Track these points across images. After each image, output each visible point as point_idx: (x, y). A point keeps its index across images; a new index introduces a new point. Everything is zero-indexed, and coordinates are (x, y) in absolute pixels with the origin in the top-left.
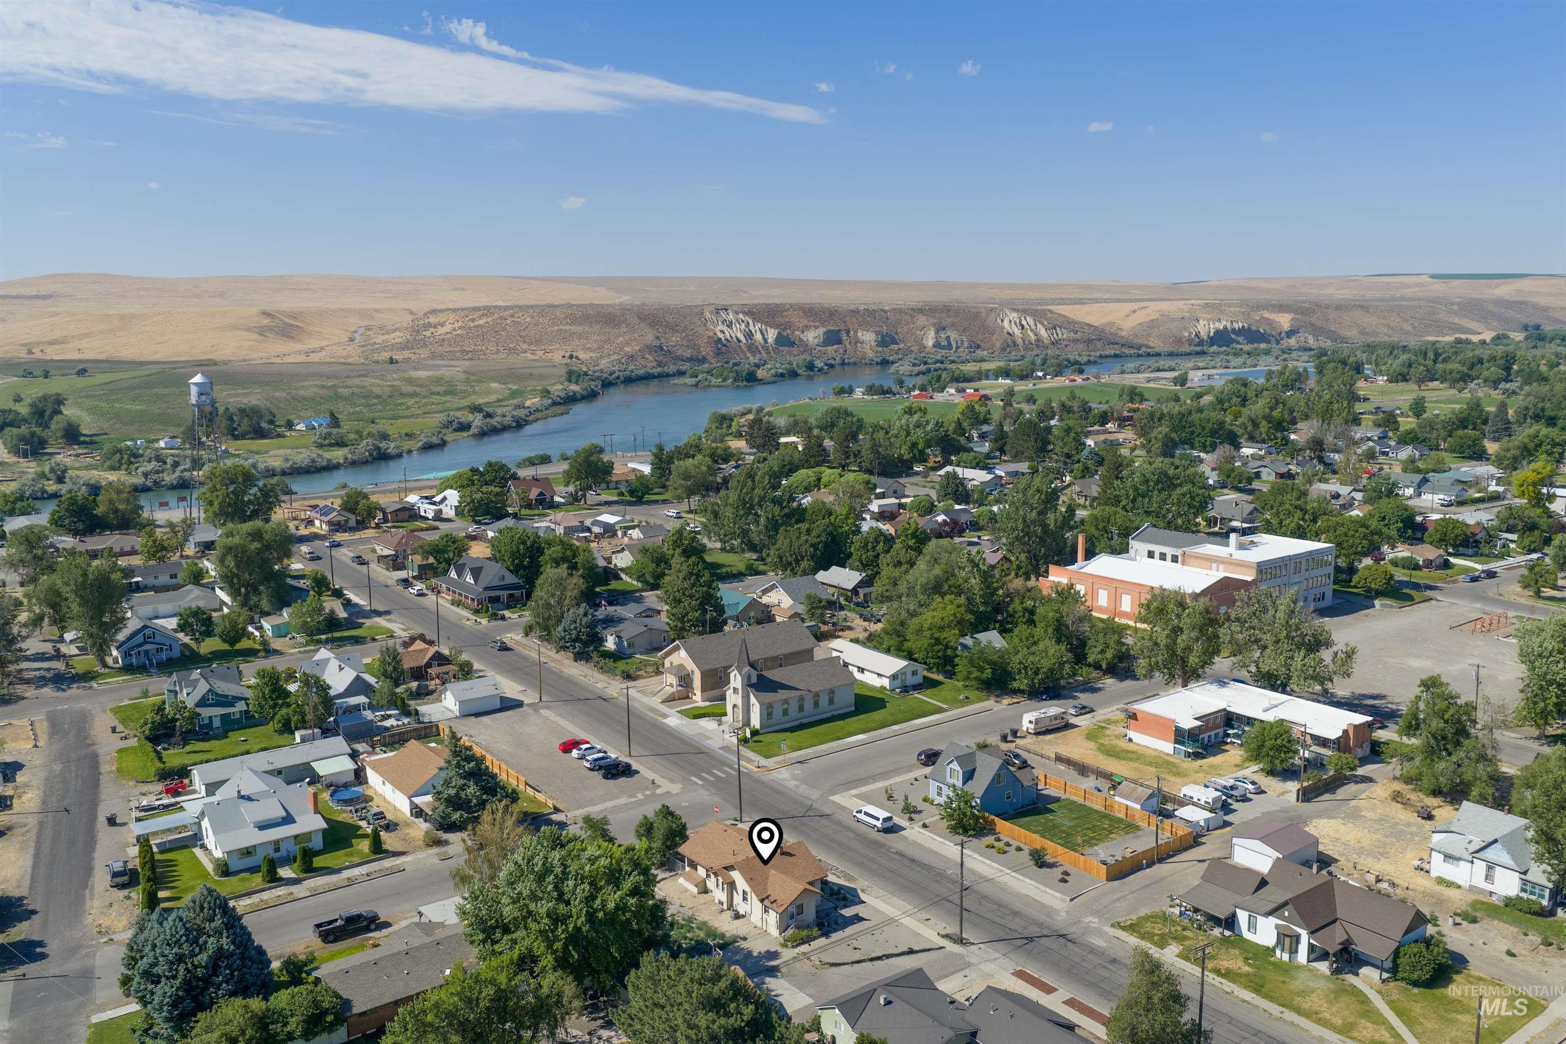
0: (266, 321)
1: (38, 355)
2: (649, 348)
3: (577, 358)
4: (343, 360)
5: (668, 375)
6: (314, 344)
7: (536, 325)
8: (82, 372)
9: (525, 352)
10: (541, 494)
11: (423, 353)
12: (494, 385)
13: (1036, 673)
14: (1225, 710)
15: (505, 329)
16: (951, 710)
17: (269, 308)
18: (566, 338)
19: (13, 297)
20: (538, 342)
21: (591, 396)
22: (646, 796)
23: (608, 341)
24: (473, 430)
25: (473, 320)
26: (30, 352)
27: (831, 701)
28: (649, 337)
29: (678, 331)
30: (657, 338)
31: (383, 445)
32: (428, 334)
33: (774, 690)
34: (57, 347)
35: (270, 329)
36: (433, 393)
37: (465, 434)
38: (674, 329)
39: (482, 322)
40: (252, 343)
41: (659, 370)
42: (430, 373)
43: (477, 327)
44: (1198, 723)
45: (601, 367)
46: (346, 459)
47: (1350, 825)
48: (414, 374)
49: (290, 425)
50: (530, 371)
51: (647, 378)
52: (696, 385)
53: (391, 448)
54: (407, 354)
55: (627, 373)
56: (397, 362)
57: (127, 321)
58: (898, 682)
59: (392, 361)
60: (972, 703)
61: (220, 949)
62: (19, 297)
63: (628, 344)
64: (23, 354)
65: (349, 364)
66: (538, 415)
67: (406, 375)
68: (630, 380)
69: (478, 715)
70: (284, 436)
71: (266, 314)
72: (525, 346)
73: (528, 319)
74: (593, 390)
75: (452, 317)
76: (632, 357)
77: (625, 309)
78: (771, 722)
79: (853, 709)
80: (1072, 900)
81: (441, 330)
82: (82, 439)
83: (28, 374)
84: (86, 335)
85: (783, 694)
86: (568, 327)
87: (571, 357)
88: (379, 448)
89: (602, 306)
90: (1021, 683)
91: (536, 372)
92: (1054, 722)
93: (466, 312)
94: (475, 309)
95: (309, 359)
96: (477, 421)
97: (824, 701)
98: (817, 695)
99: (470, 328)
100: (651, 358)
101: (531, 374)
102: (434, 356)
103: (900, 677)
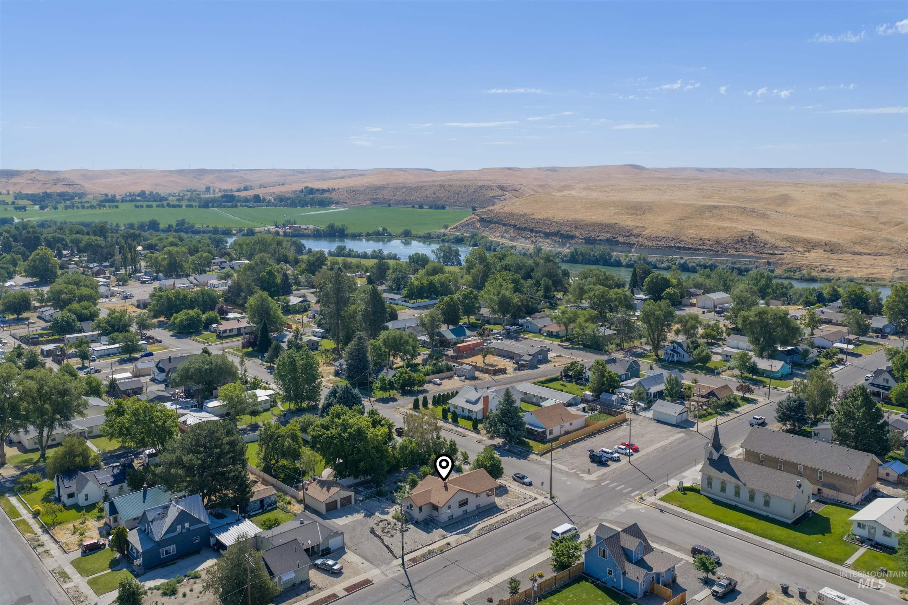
27: (766, 503)
78: (709, 489)
79: (791, 522)
85: (725, 476)
97: (759, 500)
98: (753, 492)
103: (867, 528)
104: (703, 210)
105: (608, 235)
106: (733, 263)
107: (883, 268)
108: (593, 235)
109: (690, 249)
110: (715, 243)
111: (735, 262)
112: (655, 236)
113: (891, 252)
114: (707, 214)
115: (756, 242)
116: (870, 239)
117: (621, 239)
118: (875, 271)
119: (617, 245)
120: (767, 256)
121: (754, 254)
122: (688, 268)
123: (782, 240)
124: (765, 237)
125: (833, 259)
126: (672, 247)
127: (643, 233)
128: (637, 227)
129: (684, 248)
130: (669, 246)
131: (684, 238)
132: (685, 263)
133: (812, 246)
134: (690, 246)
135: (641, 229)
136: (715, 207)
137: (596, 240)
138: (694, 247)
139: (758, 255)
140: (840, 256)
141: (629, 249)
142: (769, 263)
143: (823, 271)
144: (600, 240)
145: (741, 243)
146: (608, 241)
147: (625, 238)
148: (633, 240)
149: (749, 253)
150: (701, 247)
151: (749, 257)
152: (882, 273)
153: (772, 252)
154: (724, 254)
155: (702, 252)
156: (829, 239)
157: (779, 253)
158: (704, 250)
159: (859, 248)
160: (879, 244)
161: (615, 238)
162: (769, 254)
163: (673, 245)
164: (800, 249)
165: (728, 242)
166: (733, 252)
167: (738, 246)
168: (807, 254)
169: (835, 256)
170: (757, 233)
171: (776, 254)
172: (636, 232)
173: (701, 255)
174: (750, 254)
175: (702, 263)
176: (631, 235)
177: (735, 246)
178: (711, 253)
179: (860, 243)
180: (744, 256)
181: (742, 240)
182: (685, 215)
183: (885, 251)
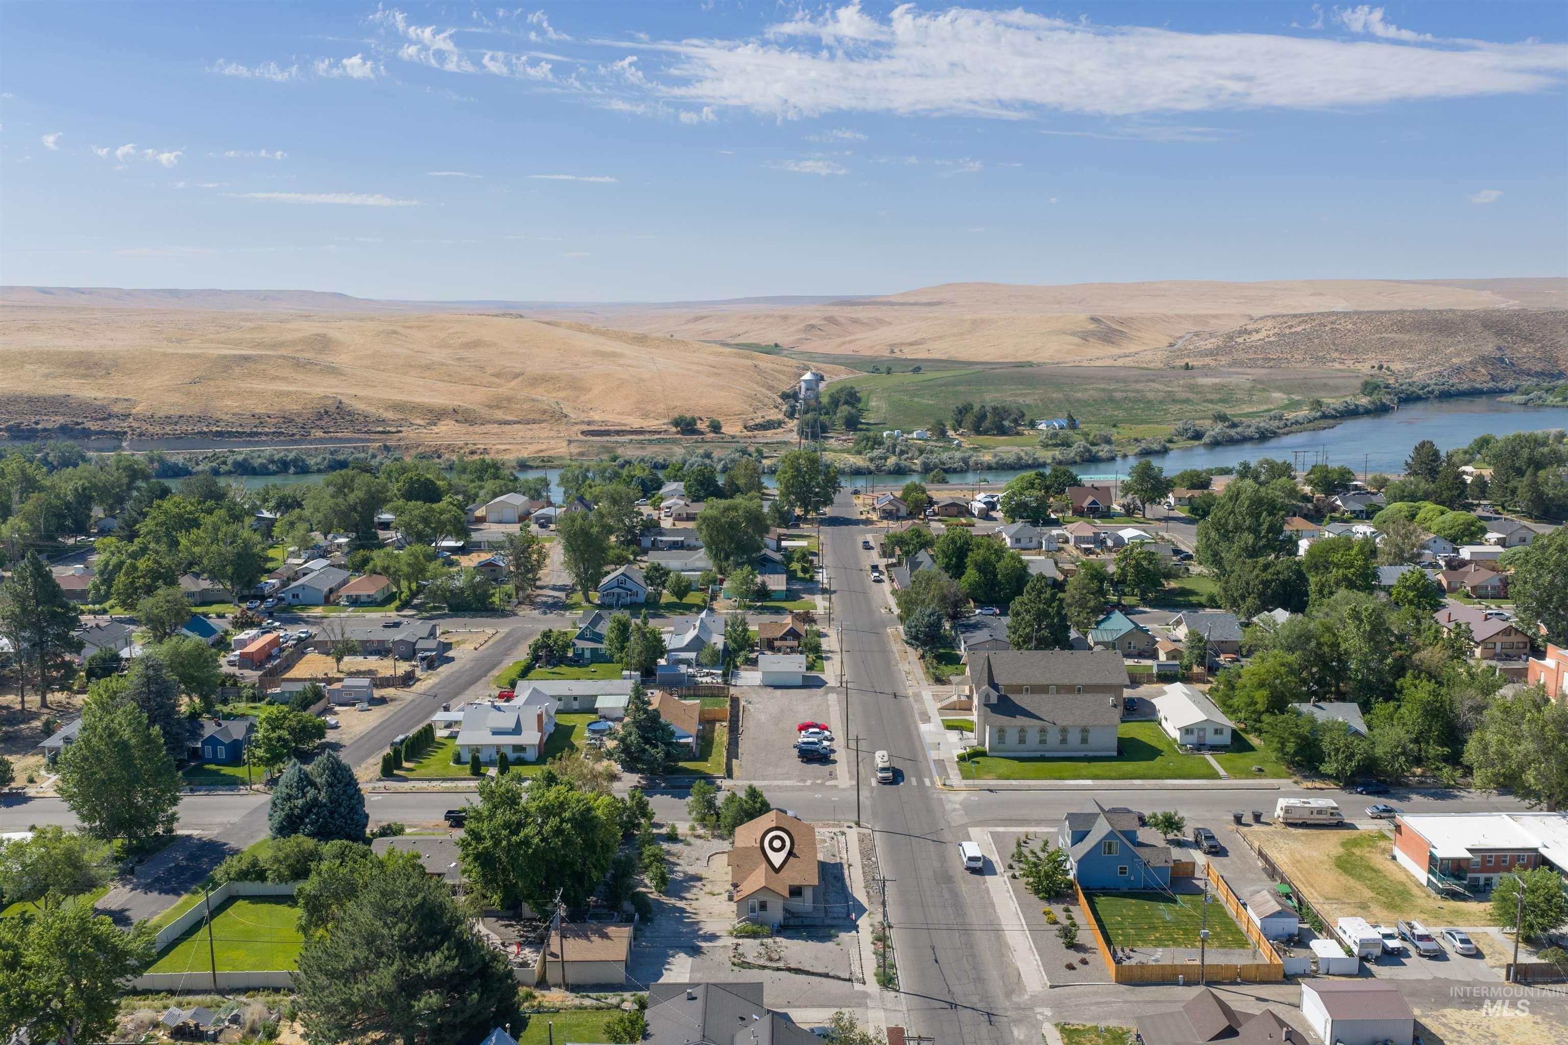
0: (1092, 326)
1: (898, 354)
2: (1485, 360)
3: (1388, 369)
4: (1145, 365)
5: (1502, 392)
6: (1132, 348)
7: (1356, 332)
8: (917, 370)
9: (1334, 360)
10: (1094, 502)
11: (1224, 360)
12: (1277, 395)
13: (1350, 757)
14: (1535, 850)
15: (1319, 337)
16: (1228, 778)
17: (1098, 314)
18: (1385, 346)
19: (911, 304)
20: (1351, 350)
21: (1381, 410)
22: (813, 784)
23: (1435, 351)
24: (1206, 439)
25: (1291, 327)
26: (892, 352)
27: (1084, 741)
28: (1489, 347)
29: (1532, 341)
30: (1499, 349)
31: (1094, 449)
32: (1240, 340)
33: (1013, 715)
34: (914, 347)
35: (1093, 334)
36: (1206, 401)
37: (1197, 443)
38: (1528, 339)
39: (1299, 329)
40: (1070, 347)
41: (1491, 384)
42: (1217, 380)
43: (1292, 334)
44: (1469, 855)
45: (1415, 379)
46: (1054, 458)
47: (1544, 1027)
48: (1201, 381)
49: (1032, 425)
50: (1325, 381)
51: (1473, 393)
52: (1525, 404)
53: (1103, 451)
54: (1208, 360)
55: (1446, 387)
56: (1192, 368)
57: (977, 324)
58: (1193, 739)
59: (1187, 367)
60: (1266, 777)
61: (315, 799)
62: (915, 304)
63: (1458, 355)
64: (887, 353)
65: (1147, 369)
66: (1294, 427)
67: (1192, 381)
68: (1446, 396)
69: (777, 687)
70: (1022, 434)
71: (1094, 319)
72: (1336, 355)
73: (1350, 326)
74: (1383, 405)
75: (1270, 323)
76: (1459, 370)
77: (1467, 316)
78: (1001, 746)
79: (1115, 754)
80: (1052, 987)
81: (1255, 337)
82: (860, 426)
83: (876, 370)
84: (940, 338)
85: (1020, 721)
86: (1393, 335)
87: (1381, 367)
88: (1089, 451)
89: (1441, 312)
90: (1328, 768)
91: (1331, 382)
92: (1315, 816)
93: (1285, 319)
94: (1295, 316)
95: (1116, 364)
96: (1217, 429)
97: (1074, 738)
98: (1064, 731)
99: (1284, 335)
100: (1483, 371)
101: (1325, 385)
102: (1234, 363)
103: (1196, 732)
104: (226, 364)
105: (61, 420)
106: (332, 453)
107: (552, 442)
108: (27, 421)
109: (241, 434)
110: (281, 420)
111: (336, 451)
112: (161, 414)
113: (544, 417)
114: (237, 370)
115: (350, 414)
116: (509, 400)
117: (93, 426)
118: (544, 447)
119: (88, 437)
120: (377, 436)
121: (357, 436)
122: (254, 469)
123: (386, 409)
124: (360, 406)
125: (476, 433)
126: (205, 433)
127: (134, 411)
128: (116, 400)
129: (230, 434)
130: (199, 433)
131: (219, 415)
132: (245, 460)
133: (436, 415)
134: (240, 430)
135: (126, 404)
136: (247, 358)
137: (36, 431)
138: (247, 430)
139: (363, 436)
140: (483, 429)
141: (116, 443)
142: (387, 448)
143: (473, 453)
144: (45, 430)
145: (326, 418)
146: (65, 431)
147: (101, 423)
148: (115, 425)
149: (347, 434)
150: (260, 430)
151: (349, 440)
152: (553, 449)
153: (380, 429)
154: (305, 438)
155: (264, 438)
156: (456, 403)
157: (394, 430)
158: (267, 434)
159: (500, 415)
160: (525, 406)
161: (78, 424)
162: (379, 432)
163: (206, 430)
164: (421, 422)
165: (306, 417)
166: (319, 434)
167: (323, 423)
168: (435, 429)
169: (477, 429)
170: (345, 400)
171: (389, 432)
172: (117, 409)
173: (264, 443)
174: (350, 435)
175: (276, 458)
176: (110, 416)
177: (318, 423)
178: (282, 438)
179: (499, 408)
180: (341, 440)
181: (326, 412)
182: (198, 374)
183: (537, 416)
